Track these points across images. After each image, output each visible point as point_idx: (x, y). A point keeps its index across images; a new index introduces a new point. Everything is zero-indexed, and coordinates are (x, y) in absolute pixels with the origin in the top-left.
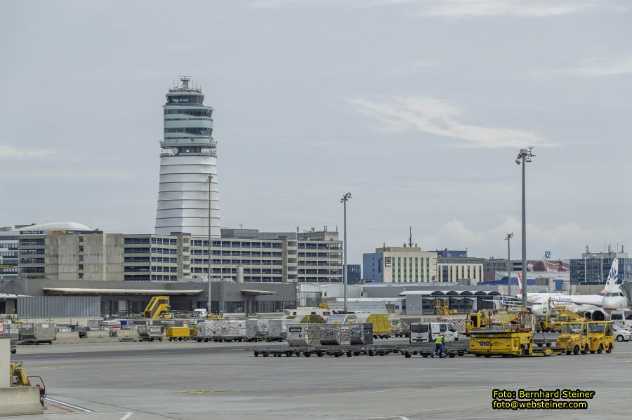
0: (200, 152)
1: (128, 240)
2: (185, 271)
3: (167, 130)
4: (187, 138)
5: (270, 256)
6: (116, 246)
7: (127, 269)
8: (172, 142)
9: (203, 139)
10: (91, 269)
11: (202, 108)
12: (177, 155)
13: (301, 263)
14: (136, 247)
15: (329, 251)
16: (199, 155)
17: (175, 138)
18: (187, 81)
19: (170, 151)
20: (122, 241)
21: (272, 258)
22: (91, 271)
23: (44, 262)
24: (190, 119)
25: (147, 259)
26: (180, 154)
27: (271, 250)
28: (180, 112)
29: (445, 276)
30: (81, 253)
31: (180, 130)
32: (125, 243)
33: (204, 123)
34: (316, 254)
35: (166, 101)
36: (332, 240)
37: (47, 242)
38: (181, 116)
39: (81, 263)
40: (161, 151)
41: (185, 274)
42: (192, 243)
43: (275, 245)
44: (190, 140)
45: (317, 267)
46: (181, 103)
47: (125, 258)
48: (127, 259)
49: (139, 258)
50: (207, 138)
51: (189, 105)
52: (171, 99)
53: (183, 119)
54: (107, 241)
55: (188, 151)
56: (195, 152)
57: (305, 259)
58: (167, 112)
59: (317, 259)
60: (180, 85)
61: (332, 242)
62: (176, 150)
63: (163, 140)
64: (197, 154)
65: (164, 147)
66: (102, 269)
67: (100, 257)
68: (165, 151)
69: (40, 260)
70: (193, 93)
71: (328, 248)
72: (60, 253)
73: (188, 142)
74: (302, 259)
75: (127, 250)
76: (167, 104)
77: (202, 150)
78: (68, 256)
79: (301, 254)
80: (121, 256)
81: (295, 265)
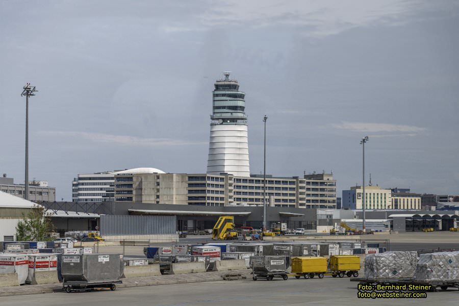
0: (237, 122)
1: (191, 178)
2: (230, 200)
3: (215, 108)
4: (228, 112)
5: (287, 190)
6: (182, 182)
7: (190, 198)
8: (218, 115)
9: (238, 114)
10: (165, 198)
11: (238, 93)
12: (222, 124)
13: (308, 195)
14: (196, 183)
15: (327, 187)
16: (236, 124)
17: (220, 113)
18: (228, 75)
19: (217, 122)
20: (187, 178)
21: (288, 192)
22: (165, 199)
23: (132, 194)
24: (230, 100)
25: (204, 191)
26: (224, 123)
27: (288, 186)
28: (224, 95)
29: (396, 206)
30: (158, 187)
31: (224, 107)
32: (189, 180)
33: (240, 103)
34: (318, 189)
35: (214, 88)
36: (328, 179)
37: (134, 179)
38: (224, 98)
39: (158, 194)
40: (211, 121)
41: (230, 202)
42: (234, 180)
43: (291, 183)
44: (230, 114)
45: (319, 198)
46: (224, 90)
47: (189, 191)
48: (190, 191)
49: (199, 190)
50: (241, 113)
51: (229, 91)
52: (218, 87)
53: (225, 100)
54: (176, 179)
55: (228, 121)
56: (233, 122)
57: (311, 192)
58: (215, 95)
59: (319, 193)
60: (224, 78)
61: (329, 181)
62: (221, 121)
63: (212, 114)
64: (235, 123)
65: (213, 119)
66: (173, 198)
67: (171, 189)
68: (213, 122)
69: (129, 192)
70: (232, 83)
71: (326, 185)
72: (143, 187)
73: (228, 115)
74: (309, 192)
75: (190, 185)
76: (215, 90)
77: (238, 121)
78: (149, 189)
79: (308, 189)
80: (186, 189)
81: (304, 196)
